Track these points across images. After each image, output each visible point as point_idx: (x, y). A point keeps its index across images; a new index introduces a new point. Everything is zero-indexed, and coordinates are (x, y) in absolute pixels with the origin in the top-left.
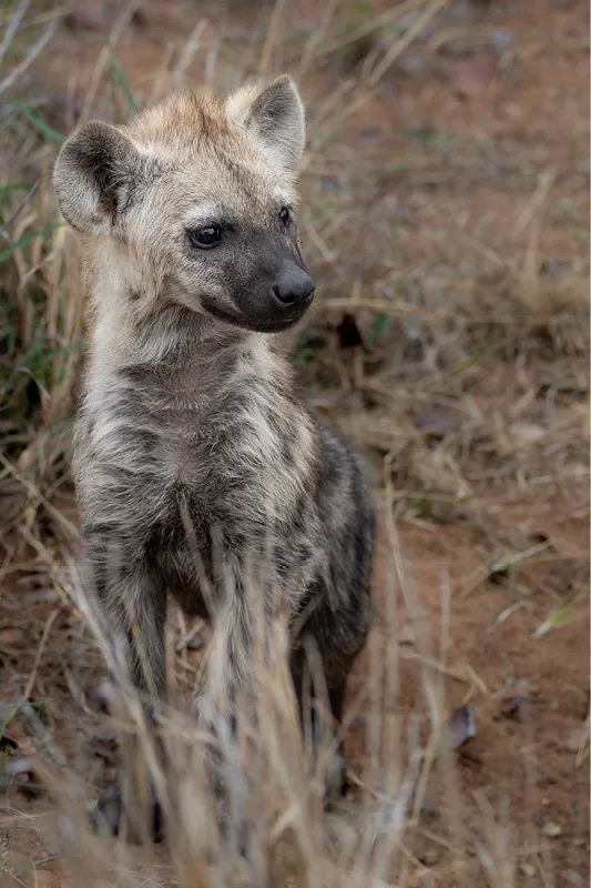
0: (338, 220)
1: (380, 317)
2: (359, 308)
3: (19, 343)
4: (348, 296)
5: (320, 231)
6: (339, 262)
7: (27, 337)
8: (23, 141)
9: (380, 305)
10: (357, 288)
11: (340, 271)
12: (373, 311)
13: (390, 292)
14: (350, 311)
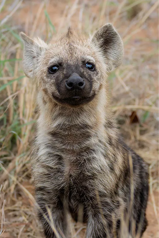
0: (130, 75)
1: (146, 112)
2: (138, 109)
3: (8, 121)
4: (134, 104)
5: (122, 79)
6: (130, 91)
7: (11, 119)
8: (7, 43)
9: (146, 108)
10: (137, 101)
11: (131, 94)
12: (143, 110)
13: (150, 103)
14: (134, 110)
